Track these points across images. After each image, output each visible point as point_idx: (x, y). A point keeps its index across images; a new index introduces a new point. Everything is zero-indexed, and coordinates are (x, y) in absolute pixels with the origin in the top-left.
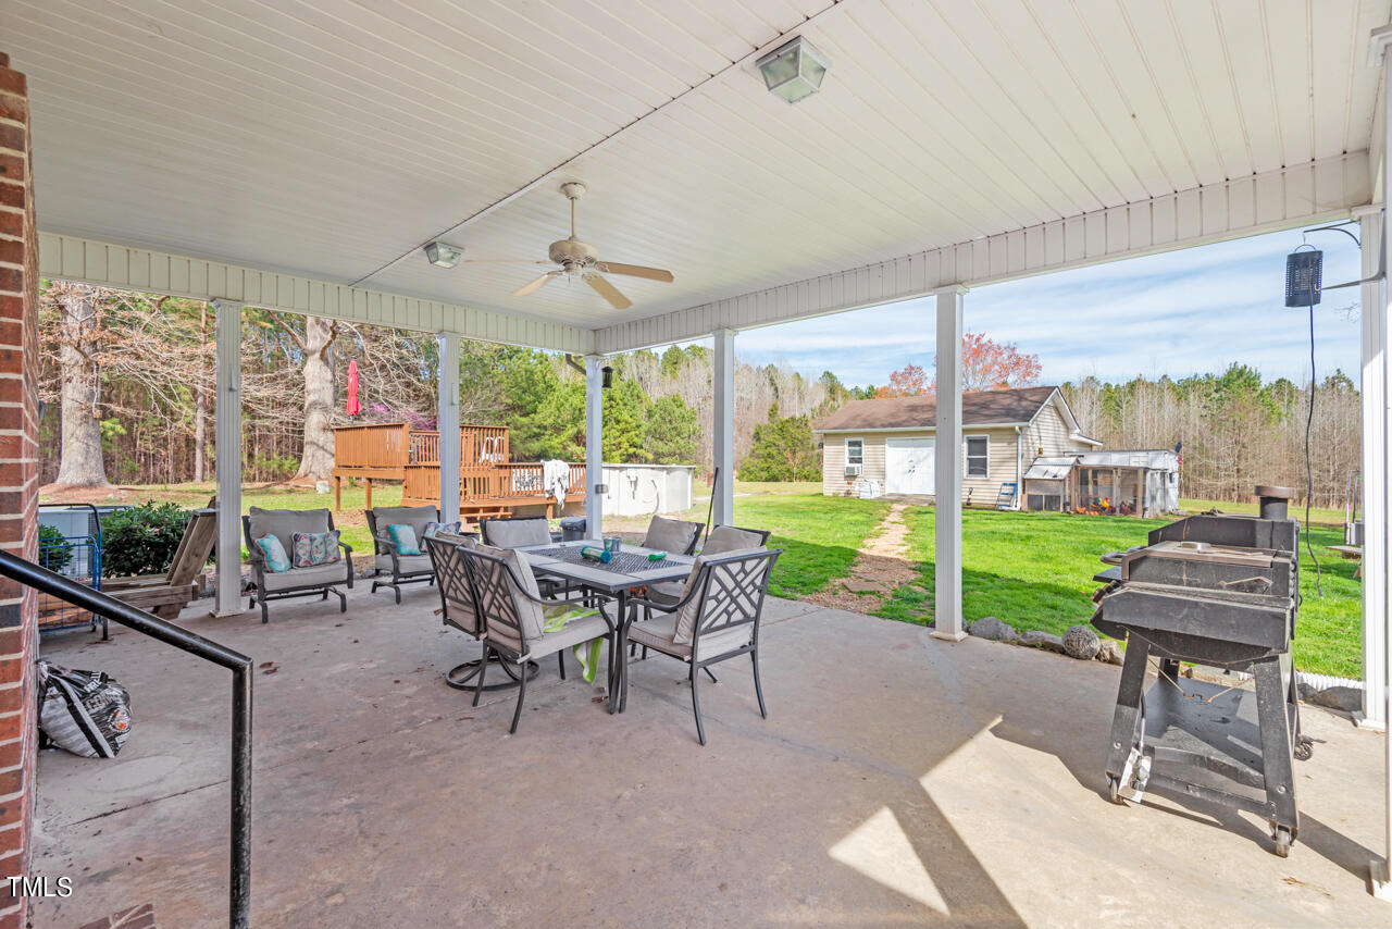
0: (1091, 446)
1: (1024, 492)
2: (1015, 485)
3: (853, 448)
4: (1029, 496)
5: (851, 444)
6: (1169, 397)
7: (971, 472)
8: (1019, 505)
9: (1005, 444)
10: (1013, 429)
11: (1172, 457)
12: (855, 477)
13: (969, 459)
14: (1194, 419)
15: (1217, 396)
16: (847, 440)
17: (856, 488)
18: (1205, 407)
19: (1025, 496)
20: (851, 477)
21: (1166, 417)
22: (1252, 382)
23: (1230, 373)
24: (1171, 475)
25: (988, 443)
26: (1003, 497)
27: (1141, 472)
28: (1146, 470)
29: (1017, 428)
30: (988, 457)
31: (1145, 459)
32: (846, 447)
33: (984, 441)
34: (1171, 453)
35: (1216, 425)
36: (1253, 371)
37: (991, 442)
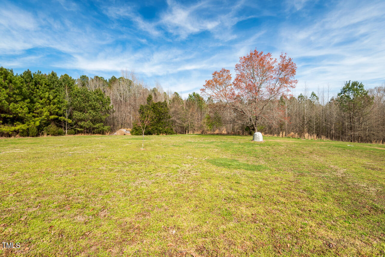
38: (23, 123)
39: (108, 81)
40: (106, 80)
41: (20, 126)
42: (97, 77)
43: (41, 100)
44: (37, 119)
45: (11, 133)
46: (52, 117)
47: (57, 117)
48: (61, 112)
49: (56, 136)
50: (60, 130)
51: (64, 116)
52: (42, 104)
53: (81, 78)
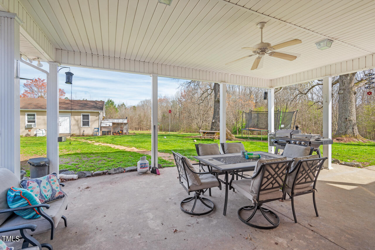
1: (101, 130)
2: (98, 129)
3: (30, 117)
4: (102, 131)
5: (28, 115)
7: (83, 125)
8: (100, 134)
9: (95, 117)
10: (99, 112)
12: (32, 128)
13: (83, 121)
16: (26, 114)
17: (33, 132)
19: (101, 131)
20: (29, 128)
22: (113, 103)
25: (90, 116)
26: (95, 132)
30: (90, 120)
31: (122, 121)
32: (26, 117)
33: (88, 116)
37: (91, 115)
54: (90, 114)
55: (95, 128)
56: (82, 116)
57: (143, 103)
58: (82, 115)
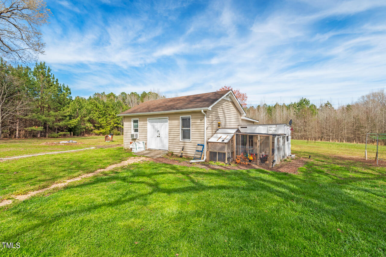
0: (253, 122)
1: (207, 150)
2: (203, 146)
3: (135, 124)
4: (210, 152)
5: (134, 122)
6: (285, 109)
7: (183, 137)
8: (205, 157)
9: (198, 121)
10: (200, 112)
11: (288, 127)
12: (136, 139)
13: (182, 129)
14: (292, 114)
15: (298, 108)
16: (133, 119)
18: (295, 111)
19: (208, 152)
21: (284, 114)
22: (308, 103)
23: (301, 101)
24: (287, 137)
25: (191, 120)
27: (271, 137)
28: (274, 135)
29: (202, 111)
30: (191, 129)
31: (275, 129)
32: (132, 123)
33: (189, 119)
34: (288, 125)
35: (298, 116)
36: (308, 100)
38: (103, 129)
39: (140, 96)
40: (139, 94)
41: (102, 131)
42: (132, 93)
43: (110, 116)
44: (108, 126)
45: (99, 134)
46: (115, 125)
47: (117, 125)
48: (119, 122)
49: (117, 135)
50: (119, 132)
51: (120, 124)
52: (110, 118)
53: (121, 94)
54: (191, 116)
55: (198, 145)
56: (181, 121)
57: (365, 99)
58: (180, 118)
